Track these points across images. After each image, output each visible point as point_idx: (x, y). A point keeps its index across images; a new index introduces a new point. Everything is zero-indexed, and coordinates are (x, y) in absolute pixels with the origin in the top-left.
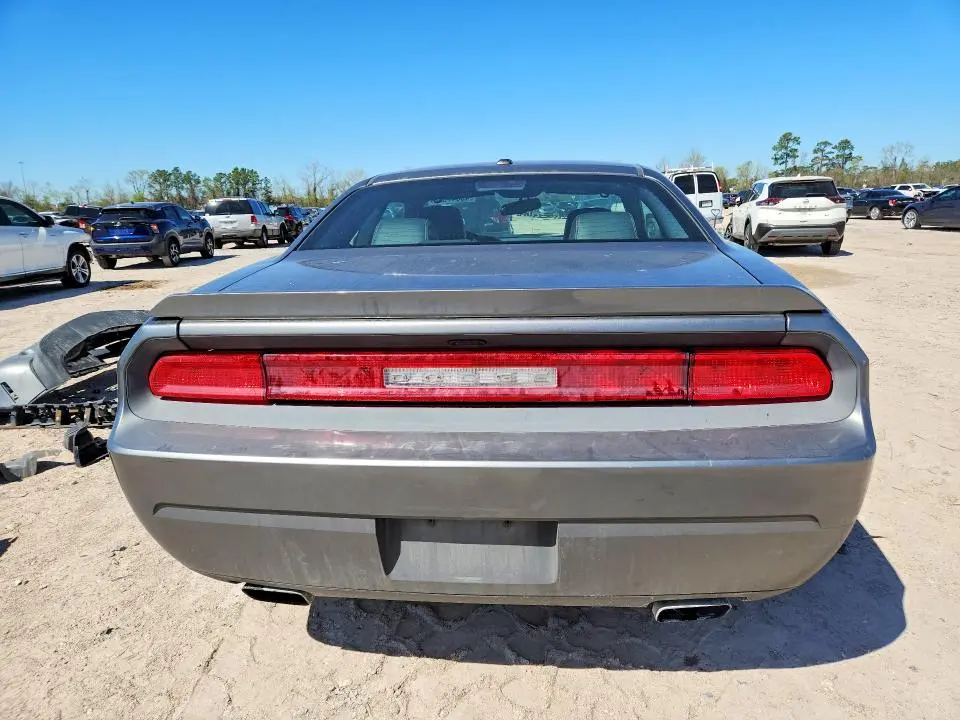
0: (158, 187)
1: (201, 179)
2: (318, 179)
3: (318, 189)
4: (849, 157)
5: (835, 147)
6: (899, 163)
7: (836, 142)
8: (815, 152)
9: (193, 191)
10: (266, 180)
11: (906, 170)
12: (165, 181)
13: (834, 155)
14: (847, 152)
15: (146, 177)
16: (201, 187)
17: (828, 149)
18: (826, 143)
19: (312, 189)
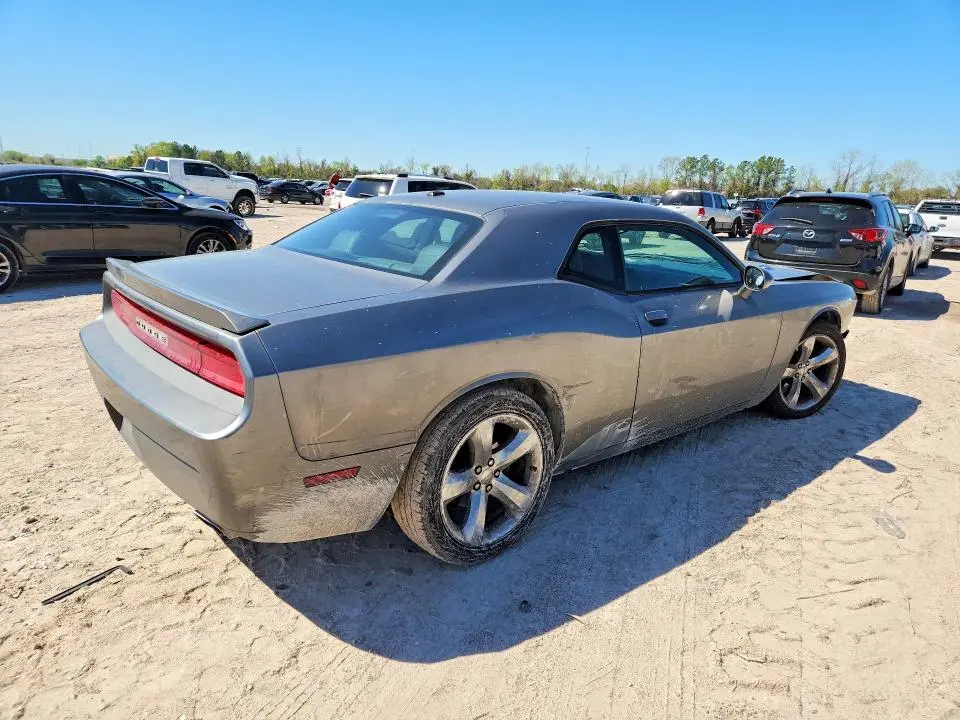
0: (684, 173)
1: (726, 167)
2: (853, 170)
3: (850, 181)
9: (714, 180)
10: (793, 169)
12: (692, 167)
15: (677, 163)
16: (724, 175)
19: (842, 181)
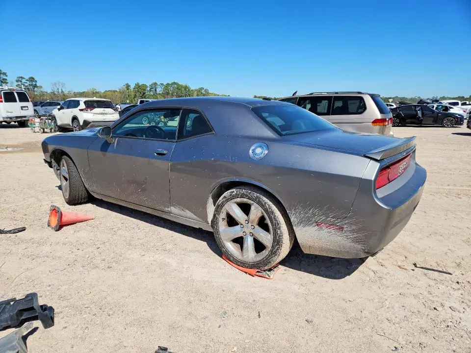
4: (35, 86)
5: (27, 80)
6: (60, 91)
7: (27, 78)
8: (17, 81)
11: (64, 95)
13: (28, 84)
14: (34, 83)
17: (24, 81)
18: (22, 78)
